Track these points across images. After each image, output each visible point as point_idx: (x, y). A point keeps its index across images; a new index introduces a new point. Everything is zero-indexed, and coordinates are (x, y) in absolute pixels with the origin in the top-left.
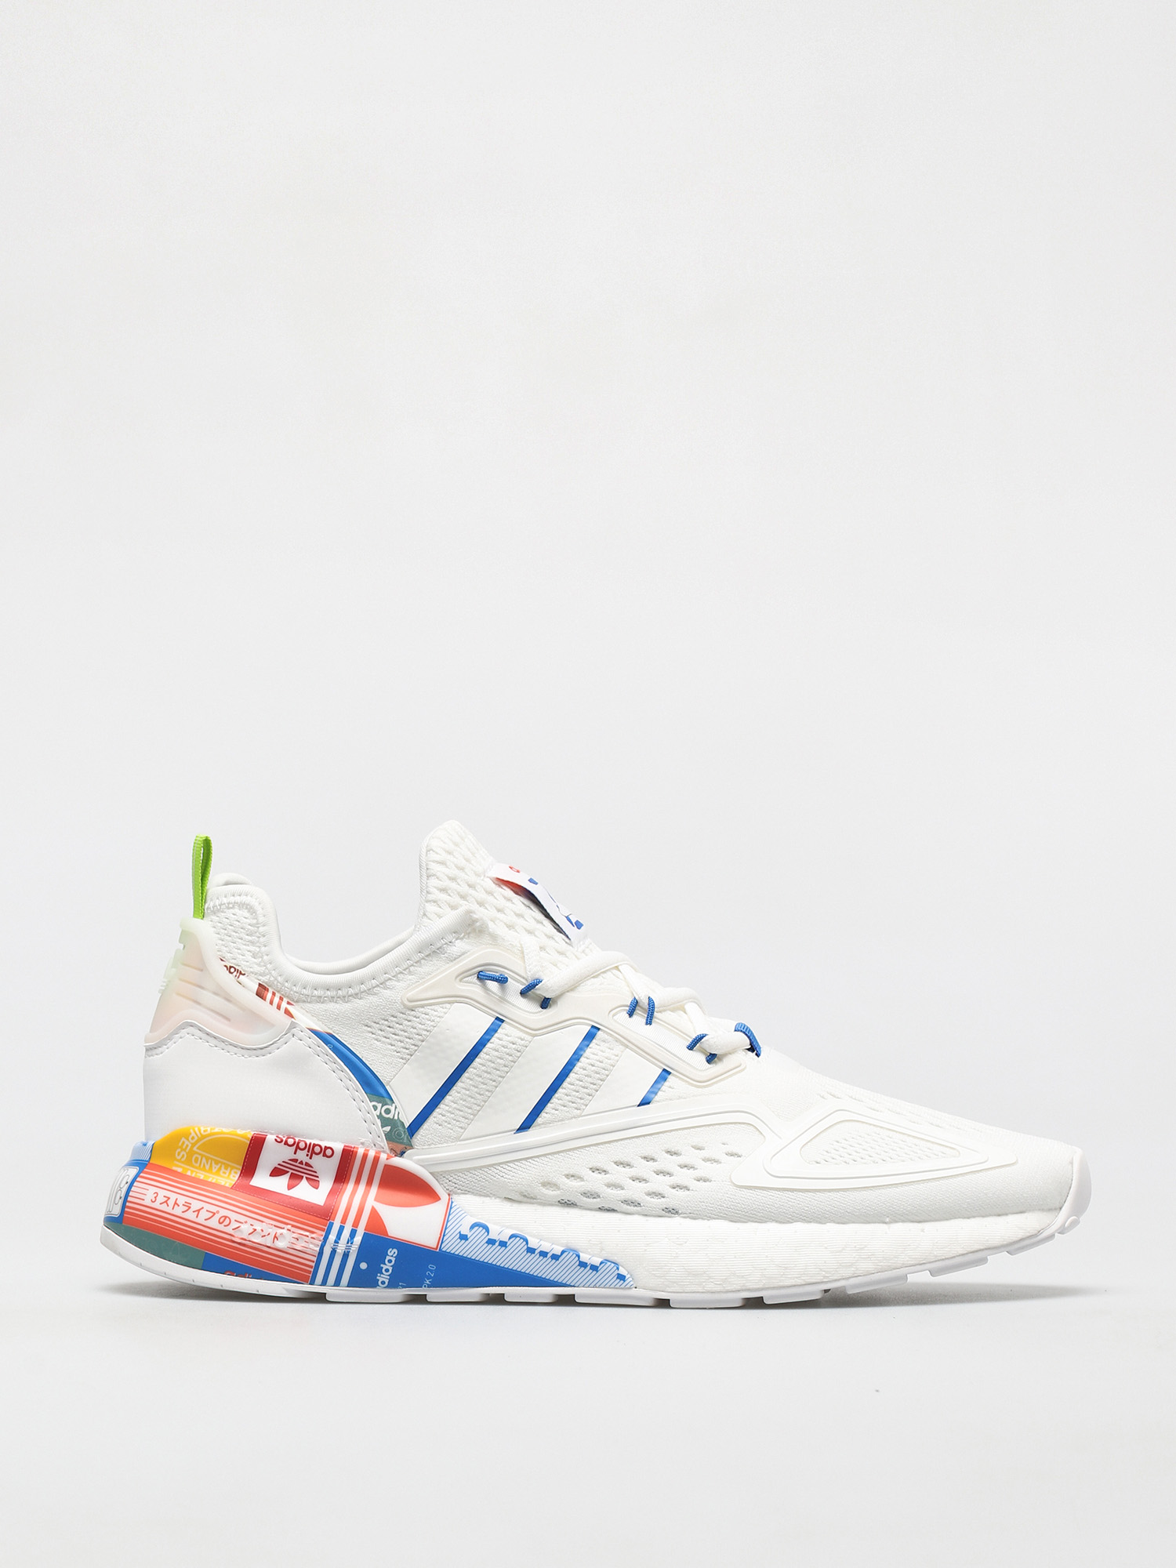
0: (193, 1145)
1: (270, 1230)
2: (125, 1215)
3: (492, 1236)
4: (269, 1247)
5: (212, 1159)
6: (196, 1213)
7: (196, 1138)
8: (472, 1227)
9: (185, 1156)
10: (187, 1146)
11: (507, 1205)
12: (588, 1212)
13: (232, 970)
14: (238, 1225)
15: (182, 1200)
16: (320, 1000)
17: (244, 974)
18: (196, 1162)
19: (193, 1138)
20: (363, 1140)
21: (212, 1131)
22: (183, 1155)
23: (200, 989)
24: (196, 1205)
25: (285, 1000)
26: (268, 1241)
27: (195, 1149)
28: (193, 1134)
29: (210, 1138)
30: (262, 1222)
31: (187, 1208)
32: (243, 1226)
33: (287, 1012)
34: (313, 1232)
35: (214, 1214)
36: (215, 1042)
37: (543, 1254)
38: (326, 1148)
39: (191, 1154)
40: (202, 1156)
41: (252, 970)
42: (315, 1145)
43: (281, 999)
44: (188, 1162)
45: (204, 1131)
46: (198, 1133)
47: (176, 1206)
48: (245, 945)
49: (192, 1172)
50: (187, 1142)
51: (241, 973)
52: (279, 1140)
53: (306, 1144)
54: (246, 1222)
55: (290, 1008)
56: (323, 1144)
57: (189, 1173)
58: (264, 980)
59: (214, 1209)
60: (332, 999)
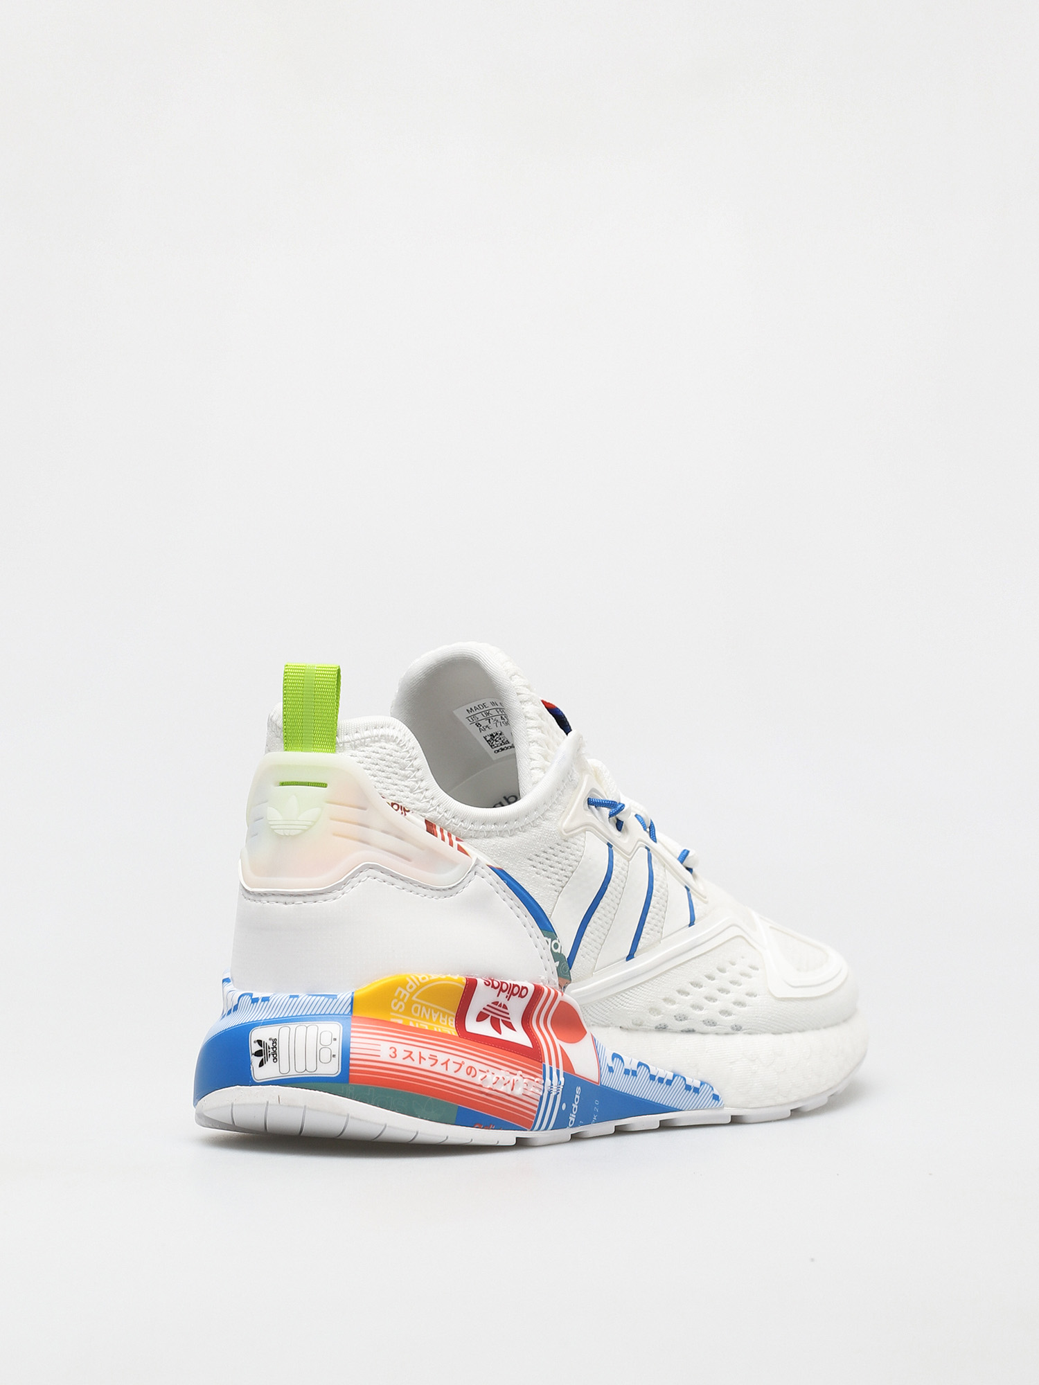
0: (412, 994)
1: (507, 1078)
2: (351, 1074)
3: (627, 1066)
4: (509, 1095)
5: (432, 1008)
6: (445, 1065)
7: (415, 987)
8: (613, 1059)
9: (403, 1006)
10: (405, 995)
11: (624, 1034)
12: (676, 1035)
13: (395, 807)
14: (484, 1075)
15: (426, 1053)
16: (489, 835)
17: (408, 811)
18: (416, 1012)
19: (411, 987)
20: (543, 978)
21: (431, 979)
22: (401, 1006)
23: (365, 828)
24: (442, 1057)
25: (453, 837)
26: (507, 1089)
27: (414, 998)
28: (411, 983)
29: (431, 985)
30: (500, 1069)
31: (434, 1061)
32: (489, 1075)
33: (460, 848)
34: (536, 1077)
35: (461, 1065)
36: (402, 884)
37: (661, 1080)
38: (523, 988)
39: (409, 1004)
40: (422, 1005)
41: (413, 806)
42: (515, 986)
43: (449, 835)
44: (407, 1012)
45: (424, 979)
46: (415, 980)
47: (422, 1060)
48: (399, 780)
49: (414, 1022)
50: (404, 992)
51: (405, 810)
52: (487, 983)
53: (507, 985)
54: (488, 1071)
55: (461, 844)
56: (521, 984)
57: (411, 1024)
58: (428, 815)
59: (459, 1060)
60: (501, 834)
